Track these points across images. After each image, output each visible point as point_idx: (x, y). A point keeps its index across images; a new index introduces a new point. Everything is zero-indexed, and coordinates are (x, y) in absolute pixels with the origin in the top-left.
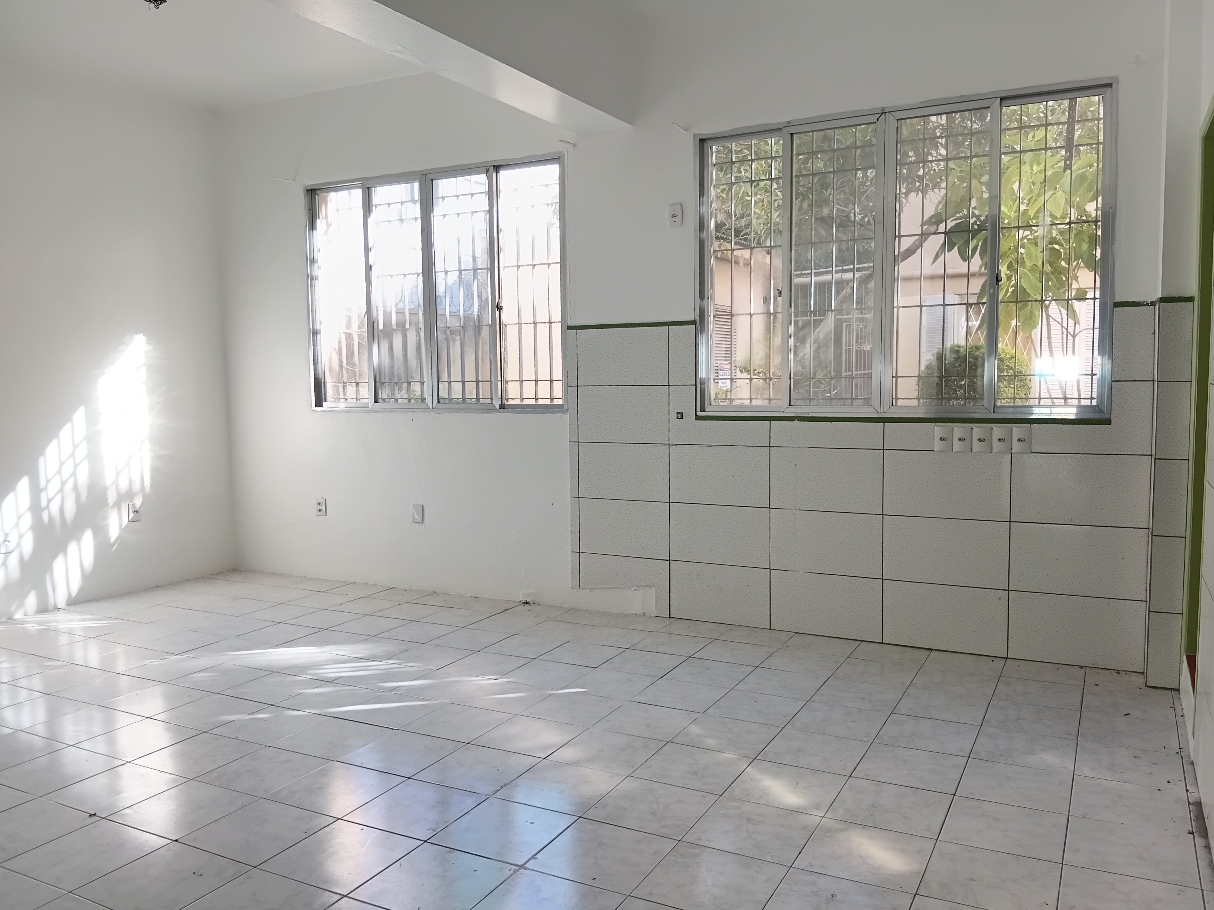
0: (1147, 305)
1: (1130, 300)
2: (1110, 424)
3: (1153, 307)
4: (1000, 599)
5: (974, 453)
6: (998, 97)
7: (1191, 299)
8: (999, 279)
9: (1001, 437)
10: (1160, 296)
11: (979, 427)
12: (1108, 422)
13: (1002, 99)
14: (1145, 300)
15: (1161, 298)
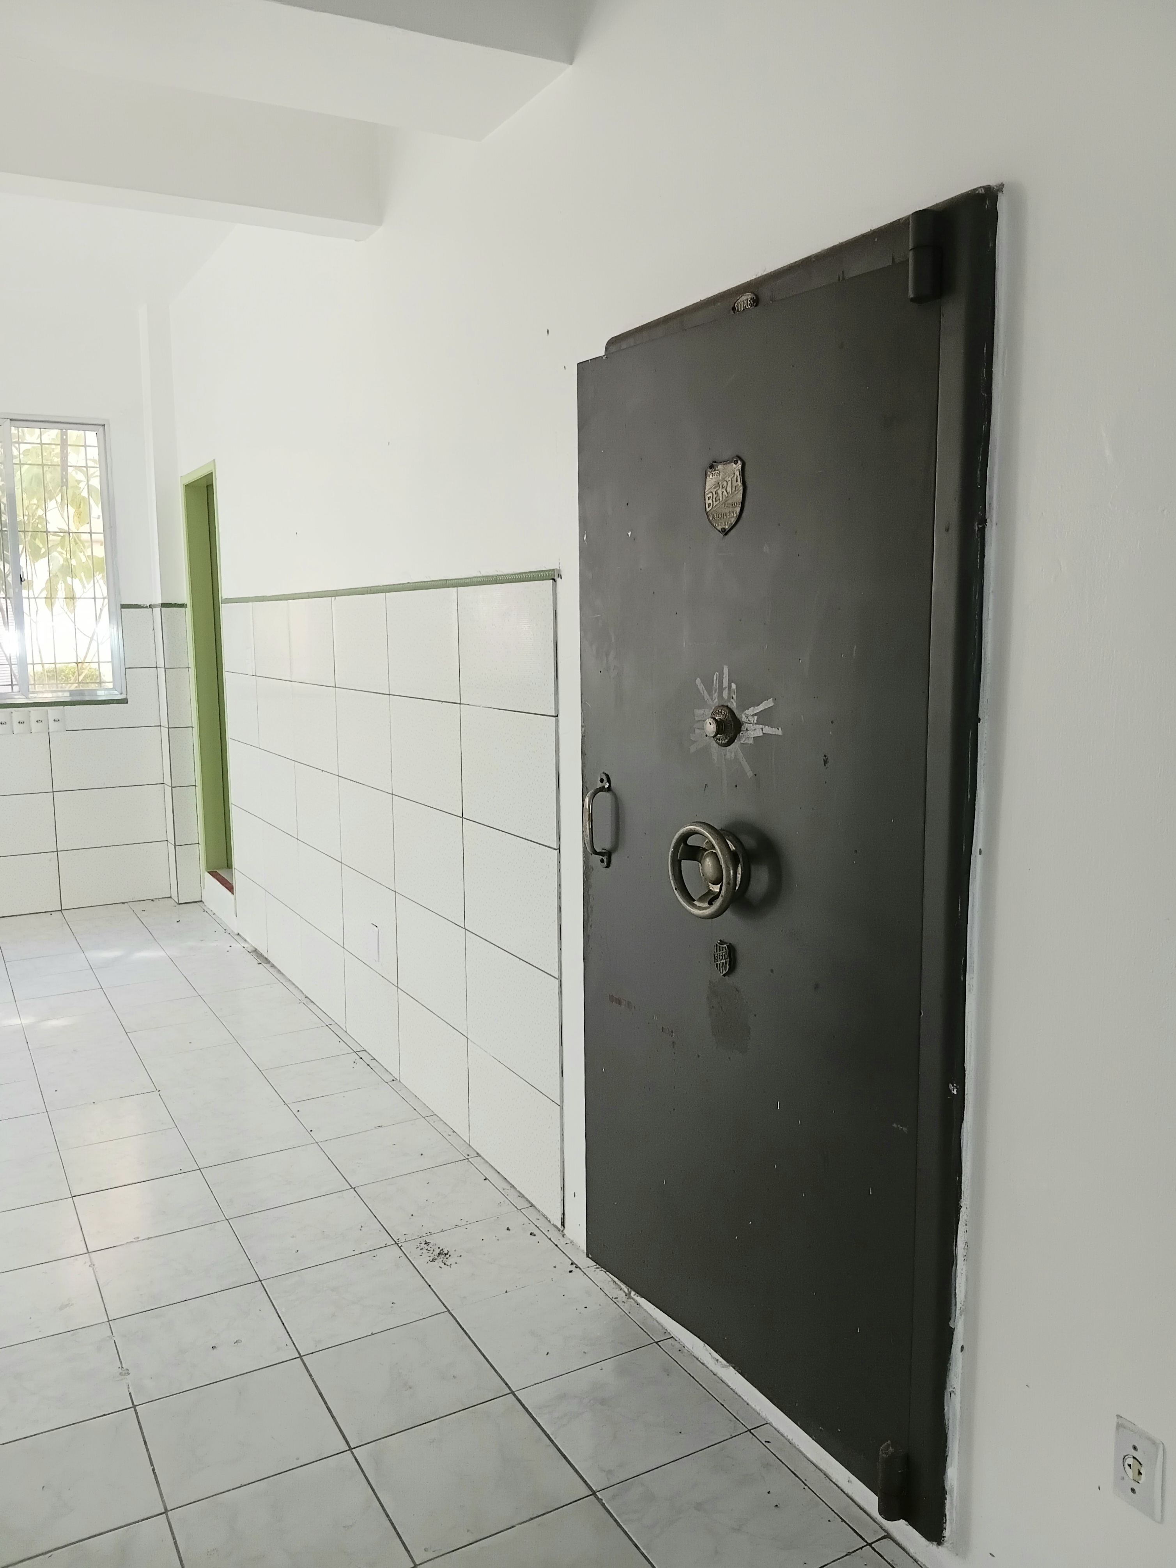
0: (146, 607)
1: (134, 603)
2: (127, 703)
3: (151, 609)
4: (50, 860)
5: (16, 734)
6: (8, 418)
7: (182, 606)
8: (23, 580)
9: (38, 719)
10: (161, 602)
11: (18, 711)
12: (125, 701)
13: (10, 420)
14: (144, 604)
15: (162, 604)
